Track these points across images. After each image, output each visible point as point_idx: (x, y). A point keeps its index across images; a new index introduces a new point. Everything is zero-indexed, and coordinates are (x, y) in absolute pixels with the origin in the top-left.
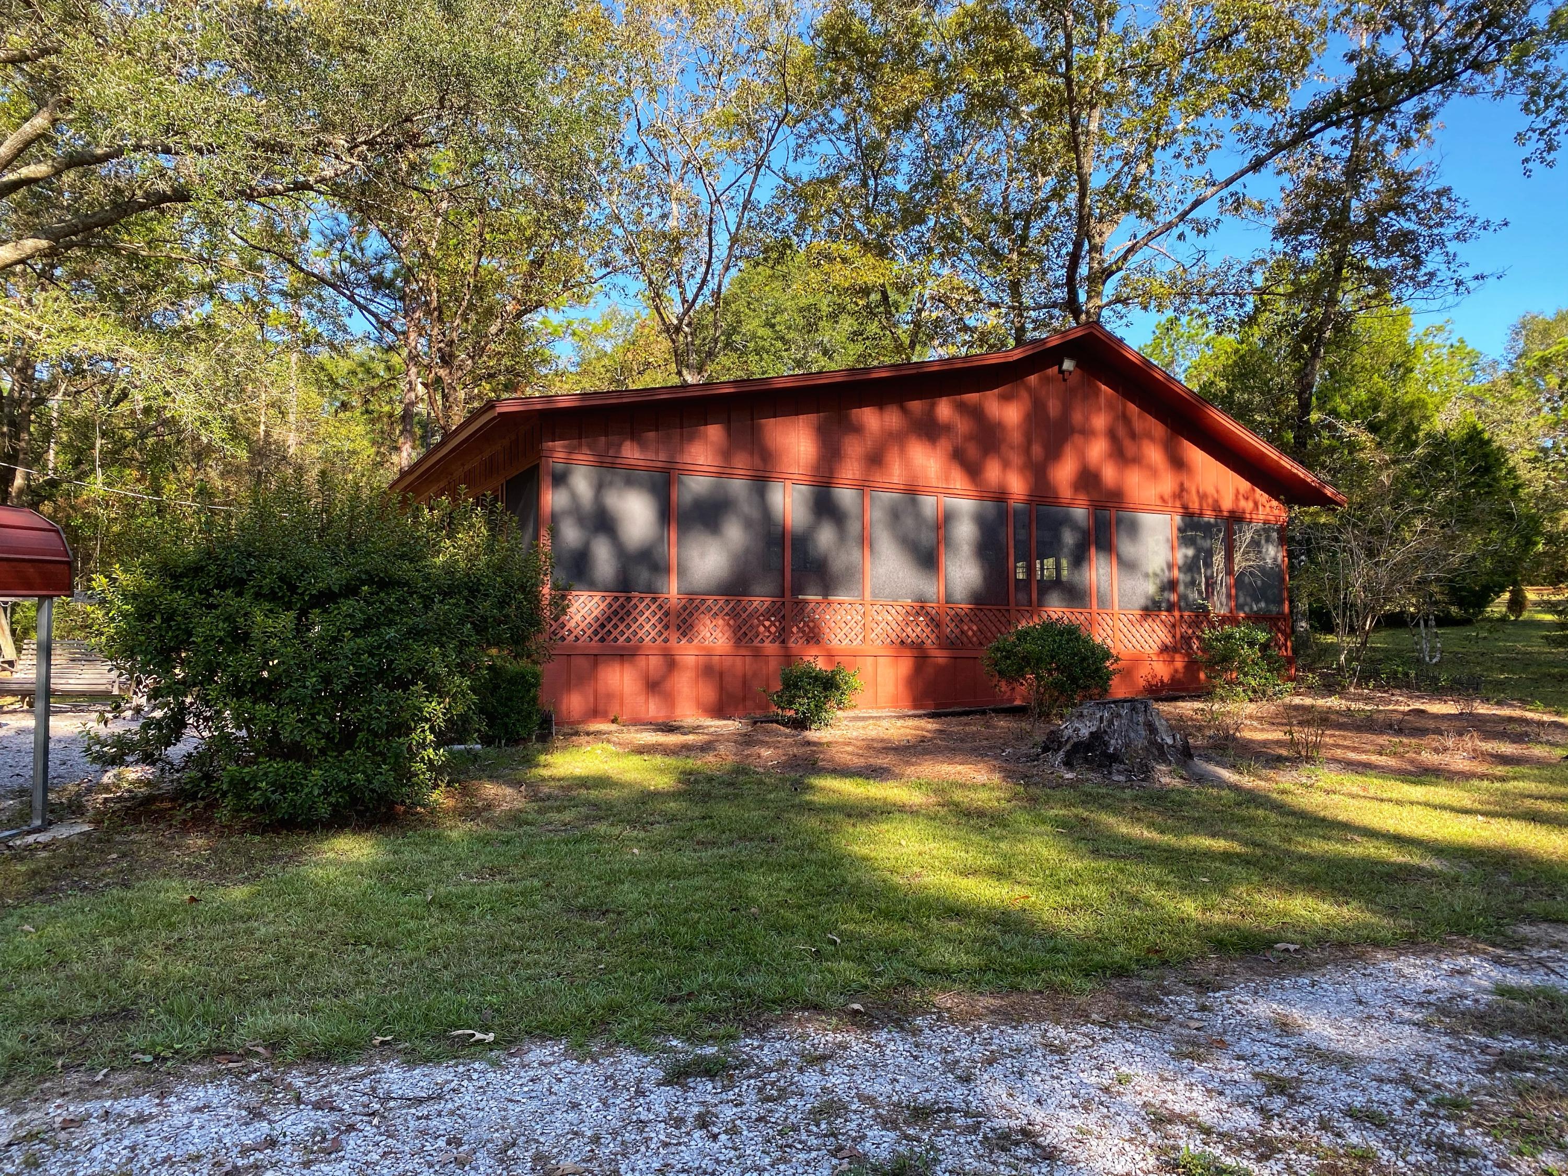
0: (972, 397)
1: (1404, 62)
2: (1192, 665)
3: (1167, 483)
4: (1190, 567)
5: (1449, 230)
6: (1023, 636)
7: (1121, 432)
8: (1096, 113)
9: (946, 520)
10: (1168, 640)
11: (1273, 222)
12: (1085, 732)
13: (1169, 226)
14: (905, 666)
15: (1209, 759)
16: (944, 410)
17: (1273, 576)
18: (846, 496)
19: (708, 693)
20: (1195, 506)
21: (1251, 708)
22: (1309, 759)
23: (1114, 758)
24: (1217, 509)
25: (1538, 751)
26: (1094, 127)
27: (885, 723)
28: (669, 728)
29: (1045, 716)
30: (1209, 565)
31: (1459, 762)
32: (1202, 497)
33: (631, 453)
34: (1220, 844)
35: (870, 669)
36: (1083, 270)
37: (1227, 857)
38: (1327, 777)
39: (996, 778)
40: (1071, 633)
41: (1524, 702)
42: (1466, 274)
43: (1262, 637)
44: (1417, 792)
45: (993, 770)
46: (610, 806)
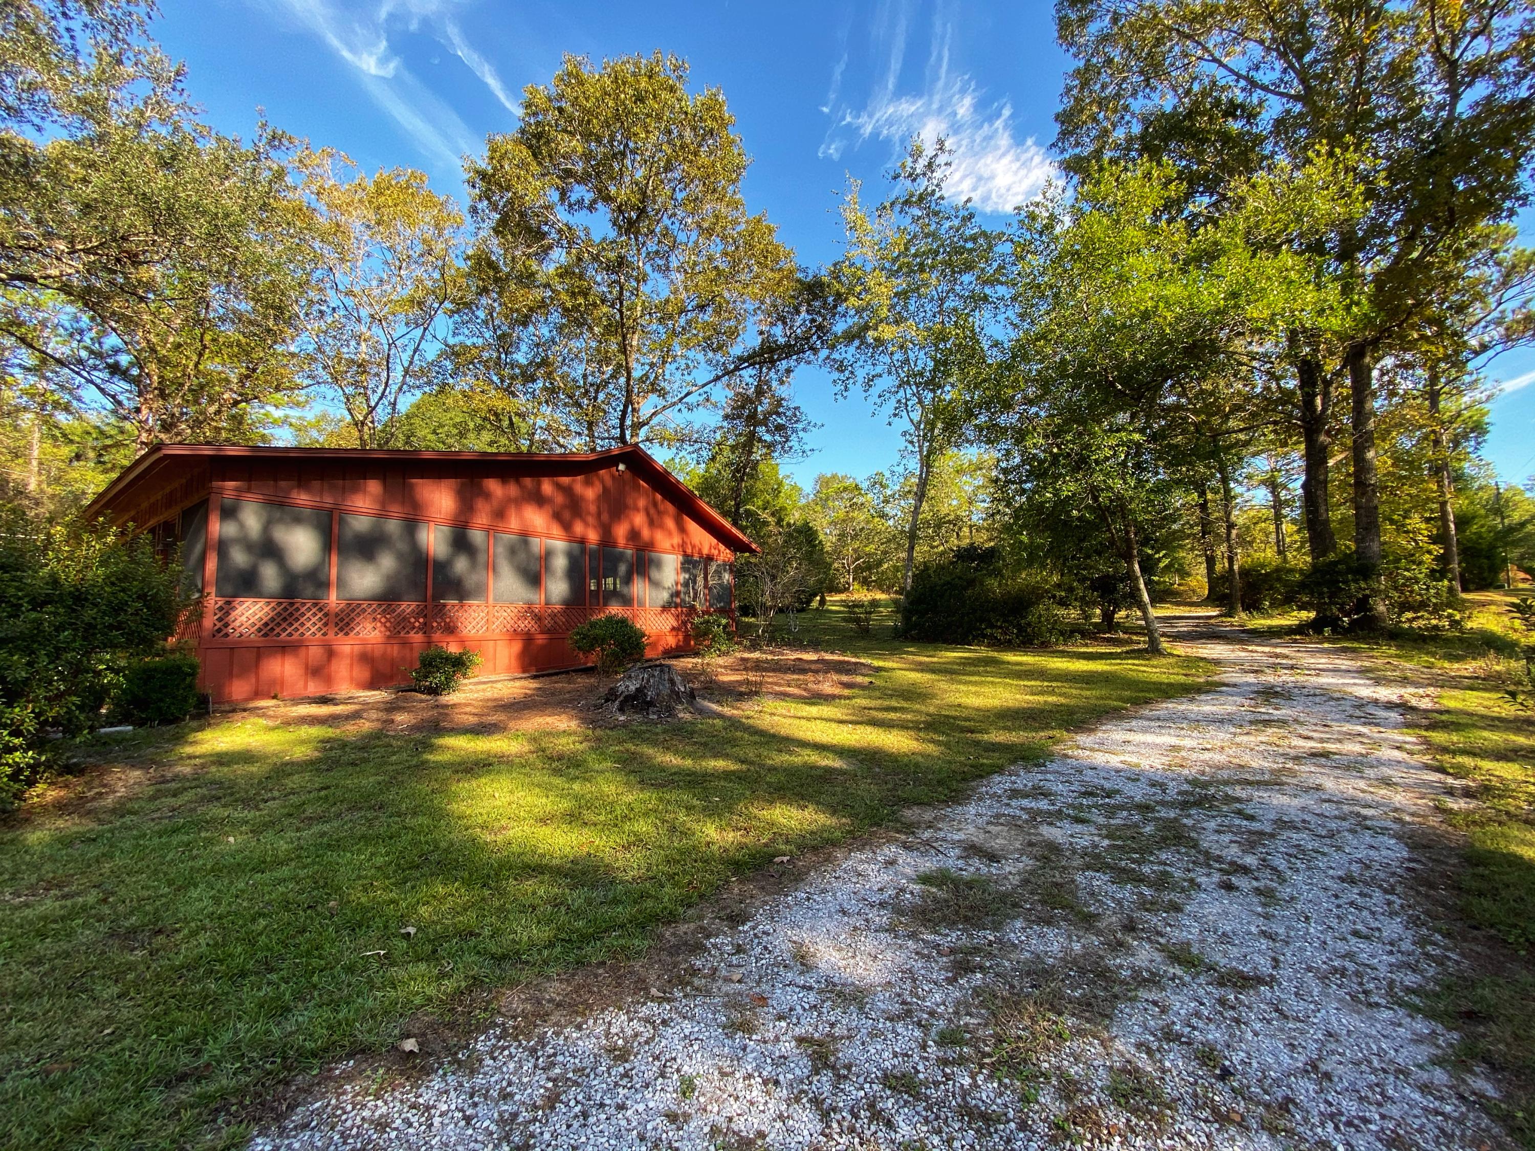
0: (565, 480)
2: (687, 637)
3: (676, 540)
4: (686, 584)
5: (800, 426)
6: (593, 625)
7: (652, 511)
9: (548, 555)
10: (675, 624)
12: (632, 688)
13: (674, 404)
14: (517, 647)
15: (704, 698)
16: (547, 487)
17: (727, 589)
18: (477, 536)
19: (364, 674)
20: (689, 551)
22: (757, 693)
24: (700, 552)
27: (499, 685)
28: (324, 700)
29: (607, 673)
30: (695, 582)
32: (693, 547)
33: (303, 498)
35: (491, 650)
38: (770, 704)
39: (574, 724)
44: (814, 710)
45: (570, 719)
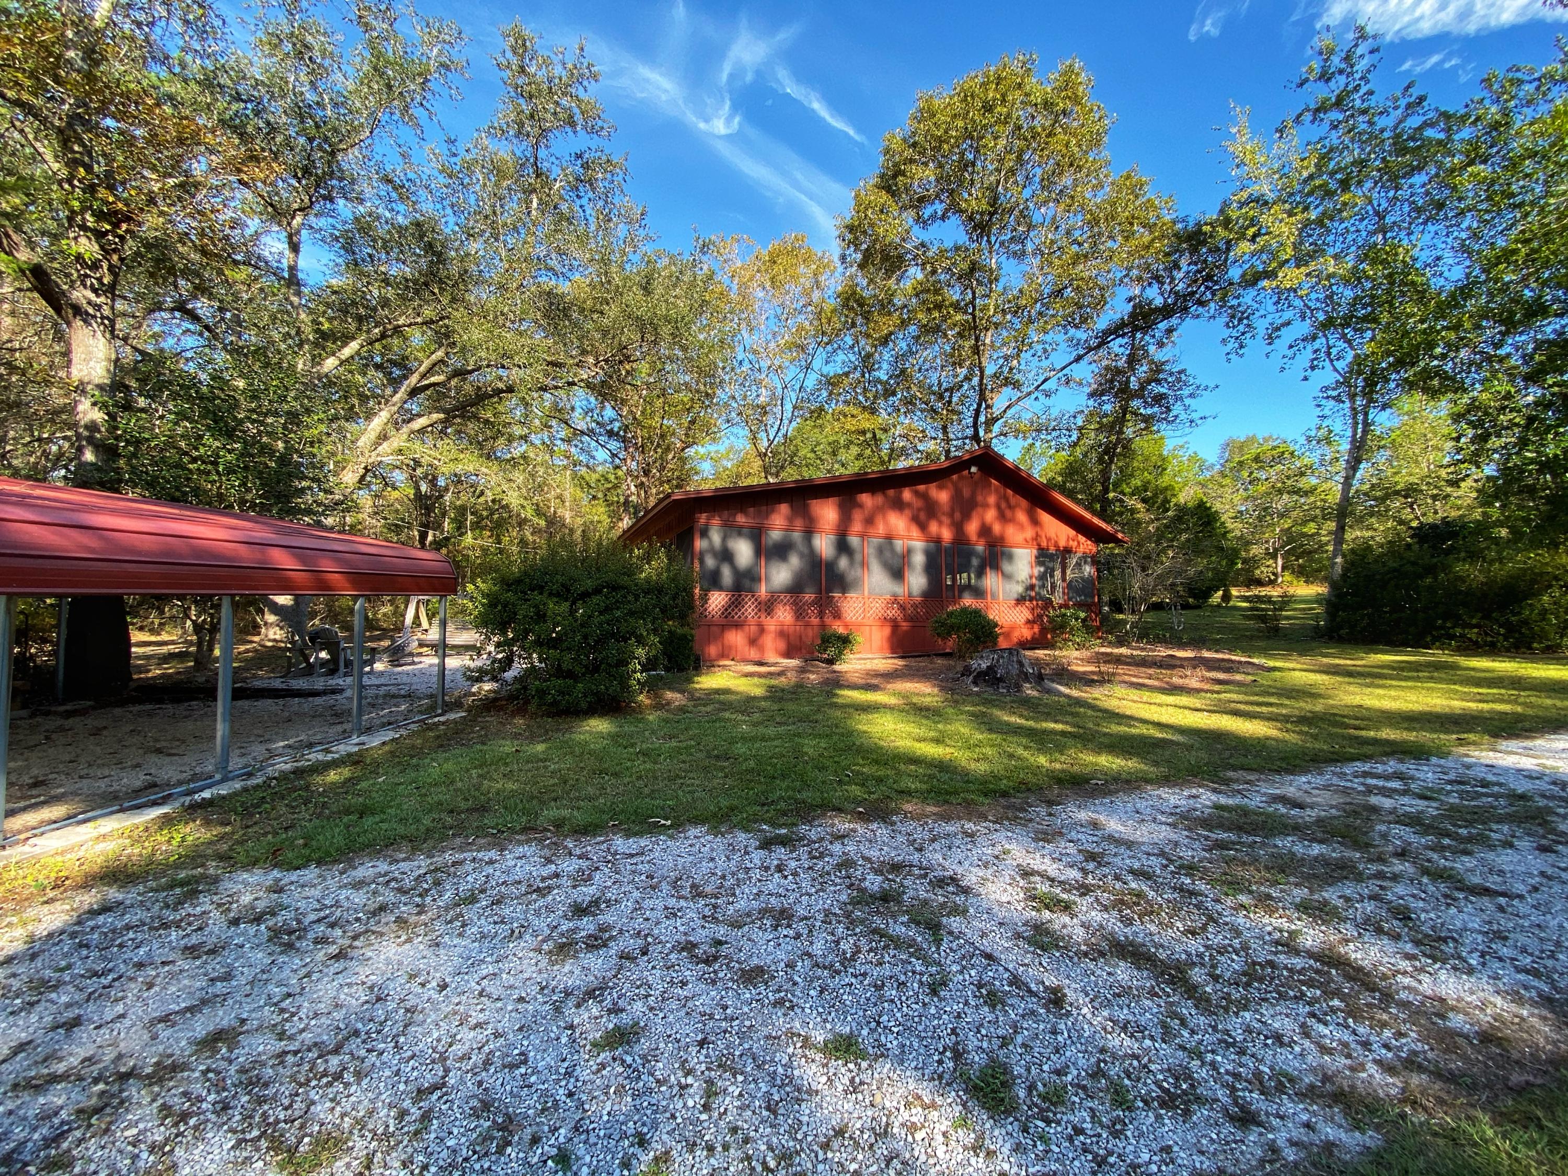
0: (922, 488)
1: (1159, 302)
2: (1044, 631)
3: (1029, 533)
4: (1042, 577)
6: (950, 614)
7: (1003, 505)
8: (989, 334)
9: (909, 552)
10: (1030, 617)
11: (1087, 390)
12: (984, 666)
13: (1029, 394)
14: (887, 631)
15: (1053, 681)
16: (907, 495)
17: (1089, 581)
18: (854, 541)
19: (782, 645)
20: (1044, 544)
21: (1076, 654)
22: (1109, 681)
23: (1001, 680)
24: (1057, 546)
25: (1239, 677)
26: (988, 341)
27: (876, 661)
28: (761, 664)
29: (962, 657)
30: (1052, 576)
31: (1194, 683)
32: (1049, 540)
33: (741, 519)
34: (1059, 727)
35: (867, 632)
36: (982, 419)
37: (1063, 733)
38: (1120, 691)
39: (936, 690)
40: (977, 613)
41: (1231, 651)
42: (1195, 416)
43: (1082, 615)
44: (1171, 699)
45: (934, 686)
46: (731, 703)
